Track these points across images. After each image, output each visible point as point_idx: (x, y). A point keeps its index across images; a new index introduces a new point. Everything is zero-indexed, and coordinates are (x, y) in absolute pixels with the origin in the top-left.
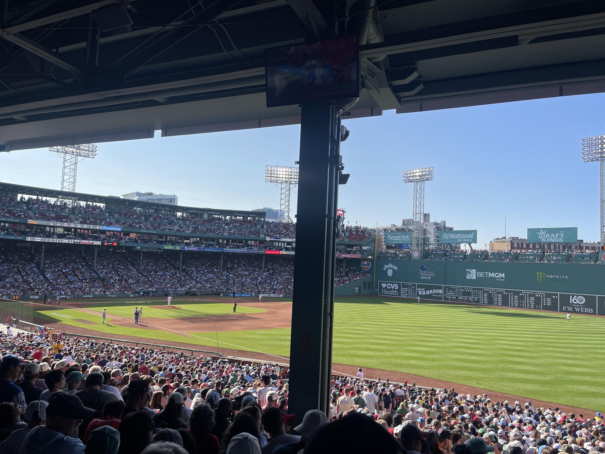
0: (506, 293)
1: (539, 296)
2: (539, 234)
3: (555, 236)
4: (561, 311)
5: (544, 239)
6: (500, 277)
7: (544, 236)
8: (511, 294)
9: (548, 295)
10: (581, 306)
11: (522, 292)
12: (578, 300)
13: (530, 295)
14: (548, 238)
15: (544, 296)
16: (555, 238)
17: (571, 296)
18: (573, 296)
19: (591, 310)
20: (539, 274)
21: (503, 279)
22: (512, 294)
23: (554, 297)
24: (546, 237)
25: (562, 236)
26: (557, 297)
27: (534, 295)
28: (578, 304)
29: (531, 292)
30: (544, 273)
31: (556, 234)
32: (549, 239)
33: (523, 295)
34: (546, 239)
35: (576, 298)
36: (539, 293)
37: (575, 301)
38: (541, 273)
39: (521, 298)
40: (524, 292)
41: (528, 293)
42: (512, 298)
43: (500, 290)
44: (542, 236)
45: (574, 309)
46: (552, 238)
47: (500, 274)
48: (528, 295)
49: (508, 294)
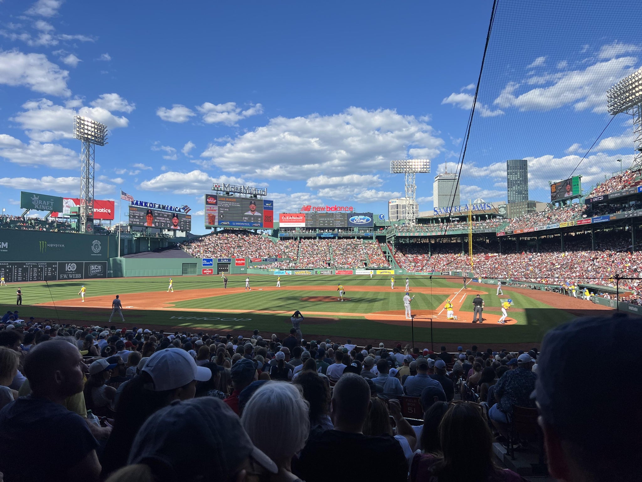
0: (9, 267)
1: (42, 266)
2: (33, 199)
3: (47, 204)
4: (59, 279)
5: (37, 205)
6: (2, 247)
7: (37, 202)
8: (14, 267)
9: (49, 265)
10: (73, 272)
11: (26, 264)
12: (71, 267)
13: (34, 266)
14: (40, 204)
15: (46, 266)
16: (46, 205)
17: (67, 264)
18: (69, 263)
19: (80, 275)
20: (42, 243)
21: (7, 249)
22: (16, 266)
23: (54, 266)
24: (39, 203)
25: (52, 205)
26: (56, 266)
27: (36, 266)
28: (71, 271)
29: (34, 263)
30: (45, 242)
31: (48, 202)
32: (41, 206)
33: (27, 266)
34: (39, 206)
35: (70, 265)
36: (42, 263)
37: (69, 268)
38: (43, 242)
39: (25, 271)
40: (28, 263)
41: (32, 264)
42: (16, 271)
43: (3, 263)
44: (35, 201)
45: (68, 276)
46: (44, 205)
47: (3, 243)
48: (31, 266)
49: (12, 267)
